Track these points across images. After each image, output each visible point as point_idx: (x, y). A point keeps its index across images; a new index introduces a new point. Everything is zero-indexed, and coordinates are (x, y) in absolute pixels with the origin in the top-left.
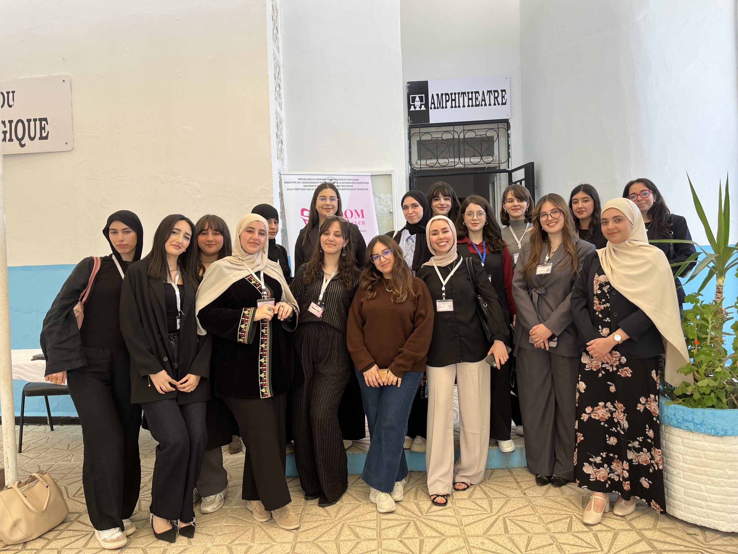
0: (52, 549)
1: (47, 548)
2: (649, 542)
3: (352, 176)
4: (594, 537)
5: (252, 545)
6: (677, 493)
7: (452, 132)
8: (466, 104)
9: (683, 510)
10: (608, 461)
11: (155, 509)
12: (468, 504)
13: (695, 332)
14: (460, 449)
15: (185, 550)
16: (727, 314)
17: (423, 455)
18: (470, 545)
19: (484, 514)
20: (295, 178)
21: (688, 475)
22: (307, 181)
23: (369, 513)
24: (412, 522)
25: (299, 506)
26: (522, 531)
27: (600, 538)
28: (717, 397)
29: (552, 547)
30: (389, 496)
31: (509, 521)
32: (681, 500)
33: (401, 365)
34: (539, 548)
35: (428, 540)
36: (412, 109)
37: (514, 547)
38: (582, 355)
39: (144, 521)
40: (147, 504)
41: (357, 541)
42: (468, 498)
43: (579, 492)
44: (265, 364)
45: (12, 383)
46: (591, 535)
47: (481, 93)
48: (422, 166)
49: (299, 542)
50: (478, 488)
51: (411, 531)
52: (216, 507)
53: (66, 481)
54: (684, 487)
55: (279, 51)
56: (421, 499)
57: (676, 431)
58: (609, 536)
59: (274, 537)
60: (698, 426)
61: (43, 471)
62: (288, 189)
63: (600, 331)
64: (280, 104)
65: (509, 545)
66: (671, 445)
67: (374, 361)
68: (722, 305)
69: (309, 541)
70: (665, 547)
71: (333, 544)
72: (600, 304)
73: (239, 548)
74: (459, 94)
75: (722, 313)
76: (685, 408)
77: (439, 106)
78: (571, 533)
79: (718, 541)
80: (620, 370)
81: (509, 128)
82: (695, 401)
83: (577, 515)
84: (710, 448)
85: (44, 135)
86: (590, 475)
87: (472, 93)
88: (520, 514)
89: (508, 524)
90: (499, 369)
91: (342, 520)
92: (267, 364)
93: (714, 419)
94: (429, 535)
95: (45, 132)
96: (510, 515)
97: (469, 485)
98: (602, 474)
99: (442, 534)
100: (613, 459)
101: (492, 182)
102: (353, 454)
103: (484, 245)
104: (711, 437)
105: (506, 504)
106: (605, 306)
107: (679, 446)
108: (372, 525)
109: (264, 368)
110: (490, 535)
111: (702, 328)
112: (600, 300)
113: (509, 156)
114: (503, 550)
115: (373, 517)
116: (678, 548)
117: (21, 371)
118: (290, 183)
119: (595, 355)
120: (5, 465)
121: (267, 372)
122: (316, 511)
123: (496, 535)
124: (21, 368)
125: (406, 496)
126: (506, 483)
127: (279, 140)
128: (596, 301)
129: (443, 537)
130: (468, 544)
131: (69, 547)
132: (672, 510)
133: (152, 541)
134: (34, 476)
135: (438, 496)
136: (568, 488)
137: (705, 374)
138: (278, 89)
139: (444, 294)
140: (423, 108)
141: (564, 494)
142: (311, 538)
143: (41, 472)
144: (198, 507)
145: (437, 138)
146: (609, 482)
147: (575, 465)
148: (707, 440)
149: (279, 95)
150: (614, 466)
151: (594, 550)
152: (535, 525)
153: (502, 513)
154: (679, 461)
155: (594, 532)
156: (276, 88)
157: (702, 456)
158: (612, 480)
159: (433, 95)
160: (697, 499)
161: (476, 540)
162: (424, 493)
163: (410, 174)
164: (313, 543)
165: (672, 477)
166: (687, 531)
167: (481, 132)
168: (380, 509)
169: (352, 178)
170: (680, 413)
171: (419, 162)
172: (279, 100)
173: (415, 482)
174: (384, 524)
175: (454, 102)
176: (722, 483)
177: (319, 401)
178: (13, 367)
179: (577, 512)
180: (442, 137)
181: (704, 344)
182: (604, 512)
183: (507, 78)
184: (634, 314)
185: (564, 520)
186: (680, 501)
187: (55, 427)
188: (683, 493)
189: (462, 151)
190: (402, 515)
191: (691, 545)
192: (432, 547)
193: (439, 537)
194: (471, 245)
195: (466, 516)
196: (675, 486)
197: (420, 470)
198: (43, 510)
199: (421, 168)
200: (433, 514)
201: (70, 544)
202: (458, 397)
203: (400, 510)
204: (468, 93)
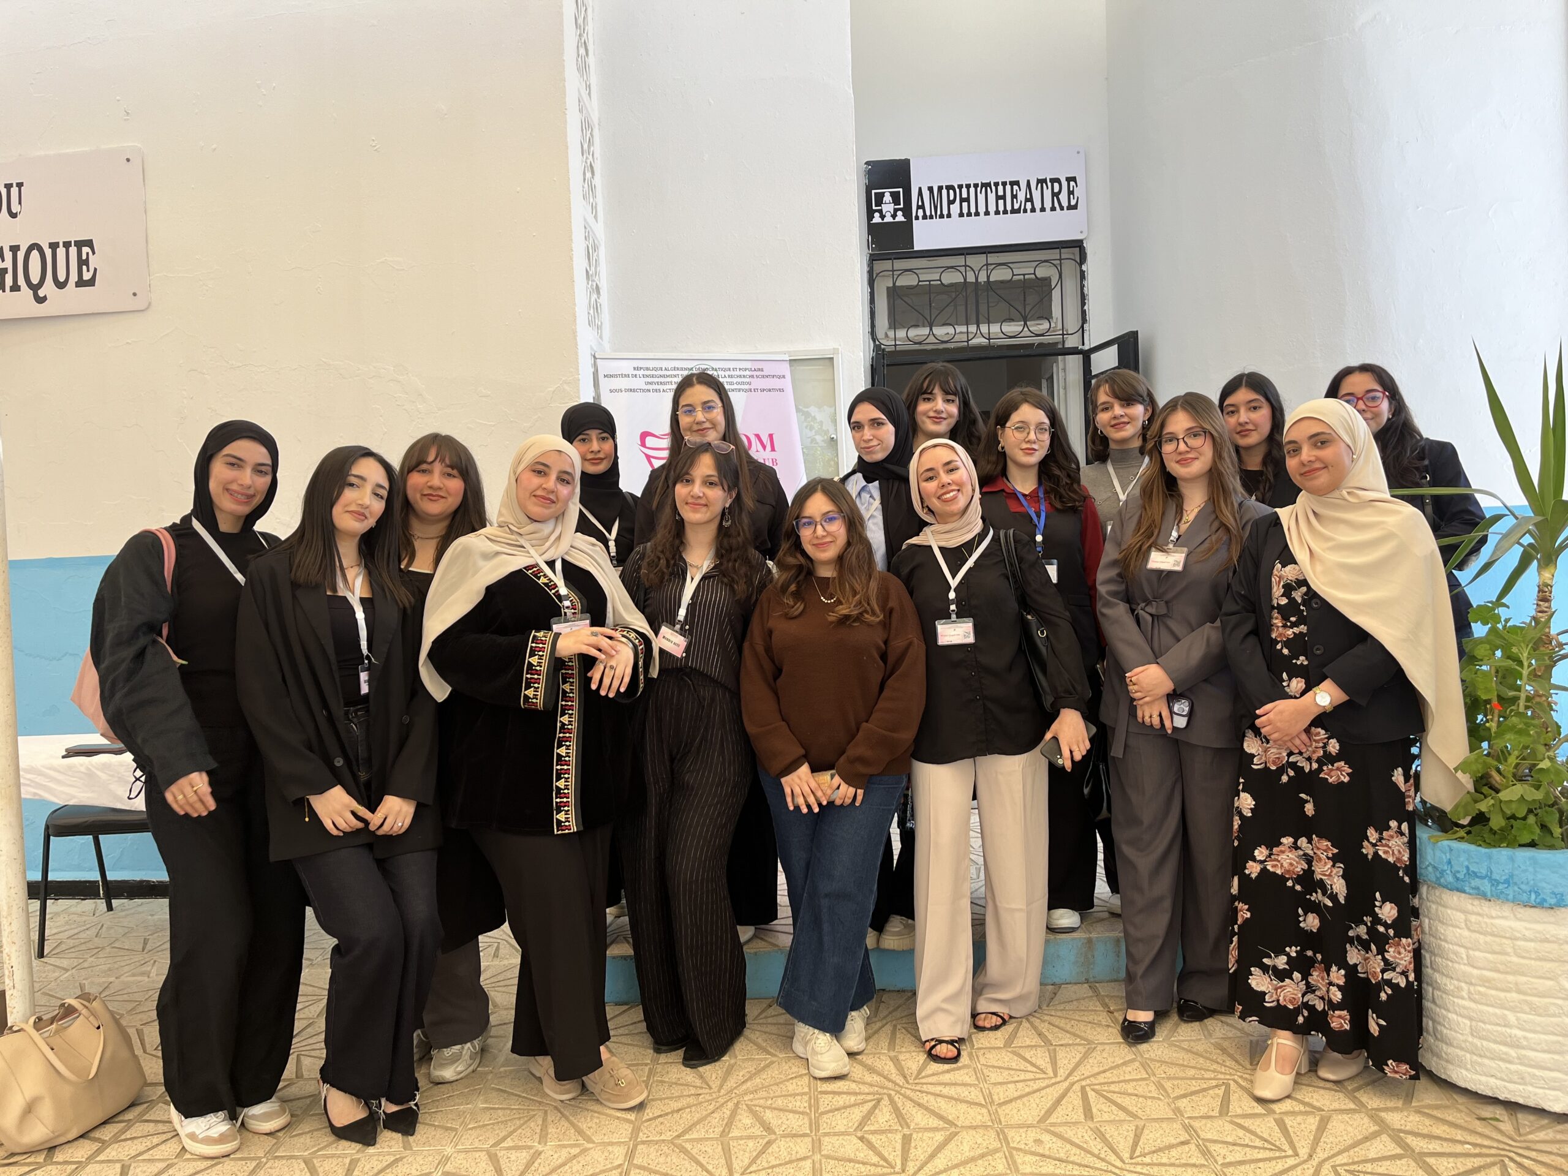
0: (109, 1161)
1: (98, 1159)
2: (1397, 1136)
3: (750, 363)
4: (1277, 1127)
5: (541, 1149)
6: (1456, 1031)
7: (962, 269)
8: (992, 208)
9: (1469, 1066)
10: (1302, 965)
11: (330, 1074)
12: (1006, 1058)
13: (1494, 684)
14: (985, 941)
15: (396, 1161)
16: (1561, 645)
17: (908, 957)
18: (1011, 1145)
19: (1039, 1079)
20: (626, 367)
21: (1480, 993)
22: (654, 372)
23: (792, 1078)
24: (886, 1098)
25: (642, 1065)
26: (1122, 1115)
27: (1290, 1129)
28: (1542, 825)
29: (1187, 1149)
30: (835, 1041)
31: (1093, 1093)
32: (1463, 1045)
33: (860, 760)
34: (1160, 1150)
35: (920, 1135)
36: (877, 219)
37: (1106, 1148)
38: (1244, 736)
39: (308, 1101)
40: (314, 1064)
41: (767, 1139)
42: (1004, 1046)
43: (1242, 1030)
44: (567, 759)
45: (20, 805)
46: (1270, 1122)
47: (1023, 185)
48: (898, 343)
49: (643, 1142)
50: (1025, 1024)
51: (884, 1117)
52: (463, 1069)
53: (140, 1016)
54: (1471, 1019)
55: (589, 94)
56: (904, 1050)
57: (1453, 899)
58: (1310, 1124)
59: (588, 1132)
60: (1501, 887)
61: (89, 994)
62: (611, 391)
63: (1285, 684)
64: (594, 208)
65: (1096, 1146)
66: (1441, 929)
67: (802, 752)
68: (1550, 627)
69: (663, 1141)
70: (1430, 1147)
71: (715, 1145)
72: (1285, 626)
73: (514, 1155)
74: (976, 186)
75: (1551, 643)
76: (1473, 847)
77: (933, 213)
78: (1228, 1119)
79: (1544, 1132)
80: (1325, 768)
81: (1083, 258)
82: (1495, 833)
83: (1240, 1081)
84: (1527, 933)
85: (87, 276)
86: (1264, 994)
87: (1004, 184)
88: (1117, 1080)
89: (1091, 1101)
90: (1069, 770)
91: (733, 1095)
92: (572, 759)
93: (1536, 871)
94: (922, 1124)
95: (88, 271)
96: (1097, 1082)
97: (1006, 1018)
98: (1290, 992)
99: (952, 1123)
100: (1312, 962)
101: (1047, 377)
102: (756, 953)
103: (1041, 495)
104: (1528, 909)
105: (1087, 1058)
106: (1296, 630)
107: (1458, 930)
108: (798, 1104)
109: (565, 767)
110: (1053, 1124)
111: (1507, 676)
112: (1285, 618)
113: (1084, 320)
114: (1082, 1155)
115: (801, 1088)
116: (1459, 1149)
117: (39, 779)
118: (616, 376)
119: (1275, 736)
120: (7, 981)
121: (572, 777)
122: (678, 1076)
123: (1066, 1123)
124: (40, 773)
125: (871, 1043)
126: (1086, 1013)
127: (592, 285)
128: (1277, 622)
129: (952, 1130)
130: (1008, 1143)
131: (145, 1156)
132: (1445, 1069)
133: (325, 1143)
134: (69, 1005)
135: (941, 1042)
136: (1220, 1024)
137: (1514, 776)
138: (588, 175)
139: (953, 607)
140: (900, 217)
141: (1211, 1035)
142: (669, 1133)
143: (85, 997)
144: (423, 1070)
145: (930, 281)
146: (1306, 1013)
147: (1231, 971)
148: (1519, 916)
149: (592, 188)
150: (1315, 977)
151: (1277, 1154)
152: (1149, 1102)
153: (1078, 1078)
154: (1459, 963)
155: (1277, 1116)
156: (584, 174)
157: (1510, 950)
158: (1311, 1009)
159: (920, 189)
160: (1500, 1043)
161: (1024, 1135)
162: (909, 1035)
163: (873, 358)
164: (673, 1143)
165: (1444, 996)
166: (1477, 1112)
167: (1024, 269)
168: (817, 1071)
169: (748, 365)
170: (1462, 859)
171: (891, 334)
172: (591, 200)
173: (890, 1013)
174: (826, 1102)
175: (965, 204)
176: (1553, 1009)
177: (686, 841)
178: (21, 773)
179: (1238, 1074)
180: (940, 280)
181: (1512, 711)
182: (1298, 1073)
183: (1078, 153)
184: (1359, 649)
185: (1211, 1092)
186: (1462, 1049)
187: (115, 902)
188: (1468, 1030)
189: (983, 308)
190: (864, 1083)
191: (1486, 1142)
192: (930, 1151)
193: (942, 1129)
194: (1014, 495)
195: (1001, 1084)
196: (1450, 1015)
197: (900, 986)
198: (90, 1077)
199: (895, 345)
200: (930, 1080)
201: (149, 1149)
202: (982, 833)
203: (857, 1071)
204: (996, 184)
